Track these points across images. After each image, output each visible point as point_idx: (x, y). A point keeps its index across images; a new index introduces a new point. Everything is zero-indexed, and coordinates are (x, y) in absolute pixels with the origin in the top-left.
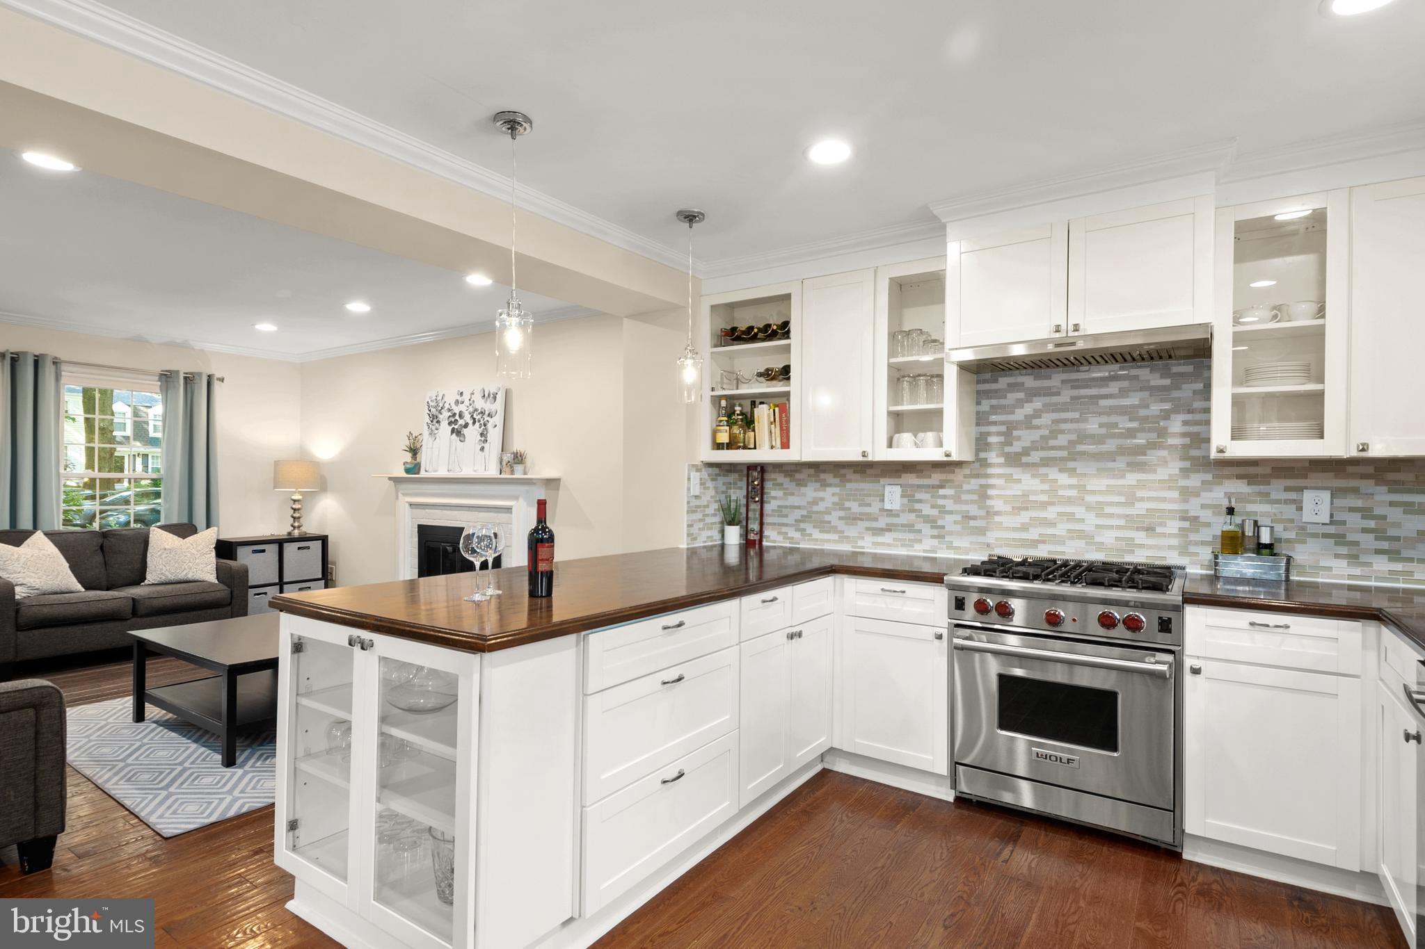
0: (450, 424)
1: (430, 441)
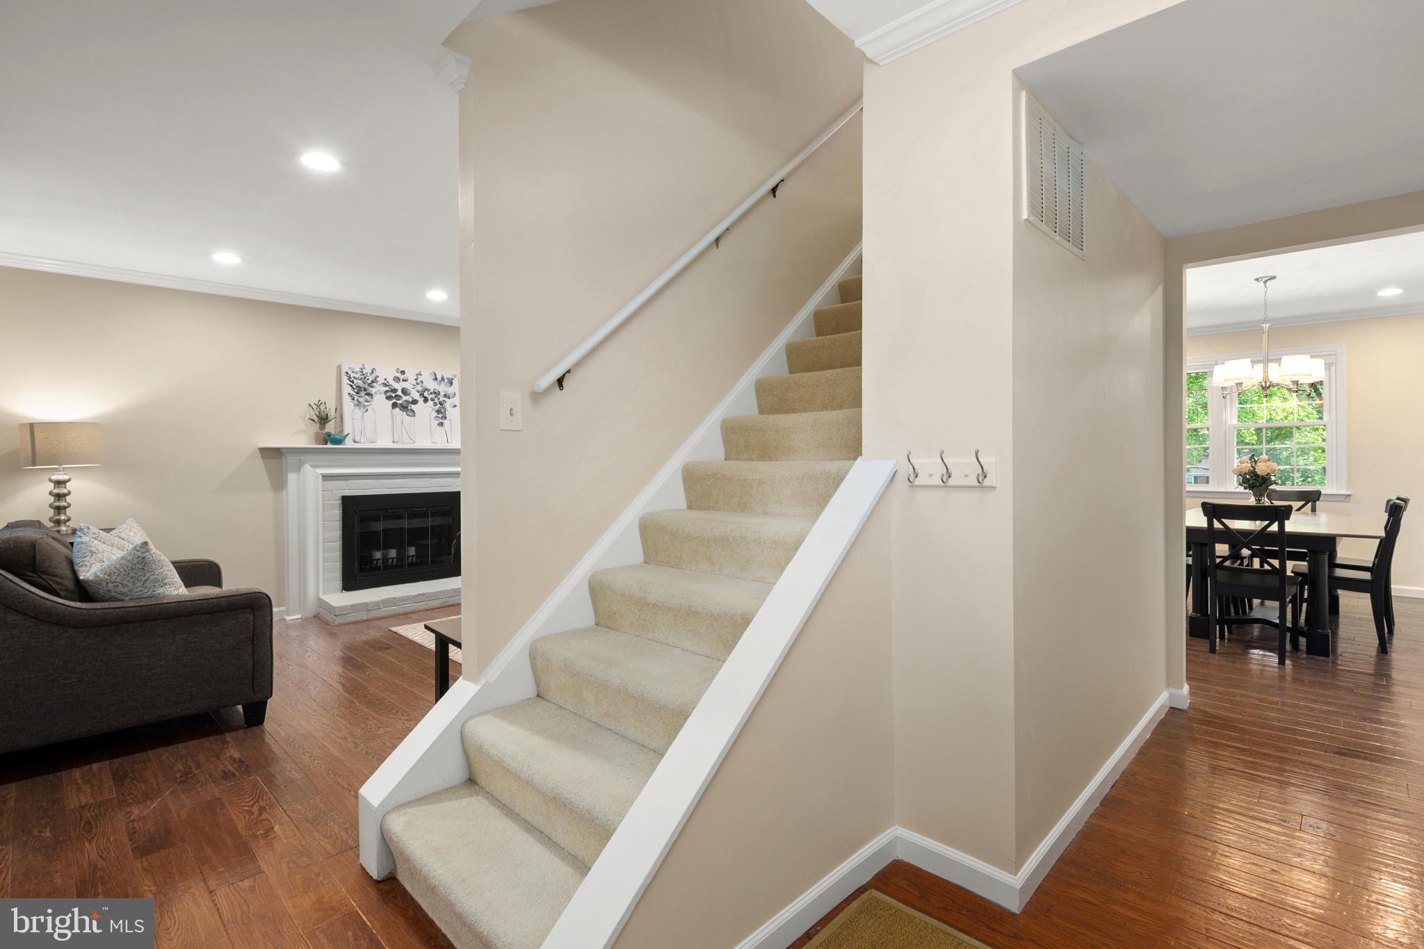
0: (389, 398)
1: (358, 412)
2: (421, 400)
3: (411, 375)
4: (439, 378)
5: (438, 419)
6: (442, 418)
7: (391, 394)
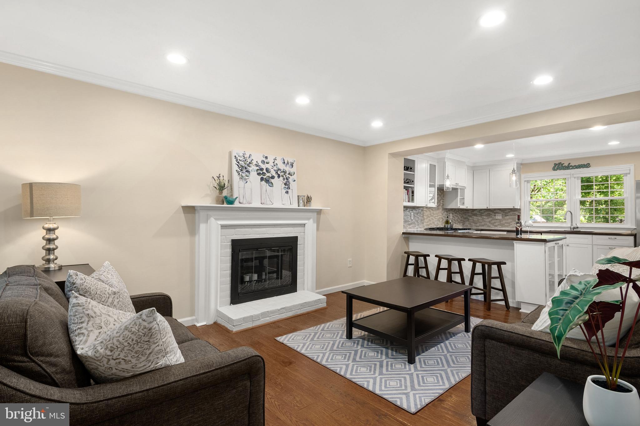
0: (259, 174)
1: (242, 183)
2: (276, 176)
3: (270, 159)
4: (286, 162)
5: (285, 189)
6: (287, 189)
7: (260, 171)
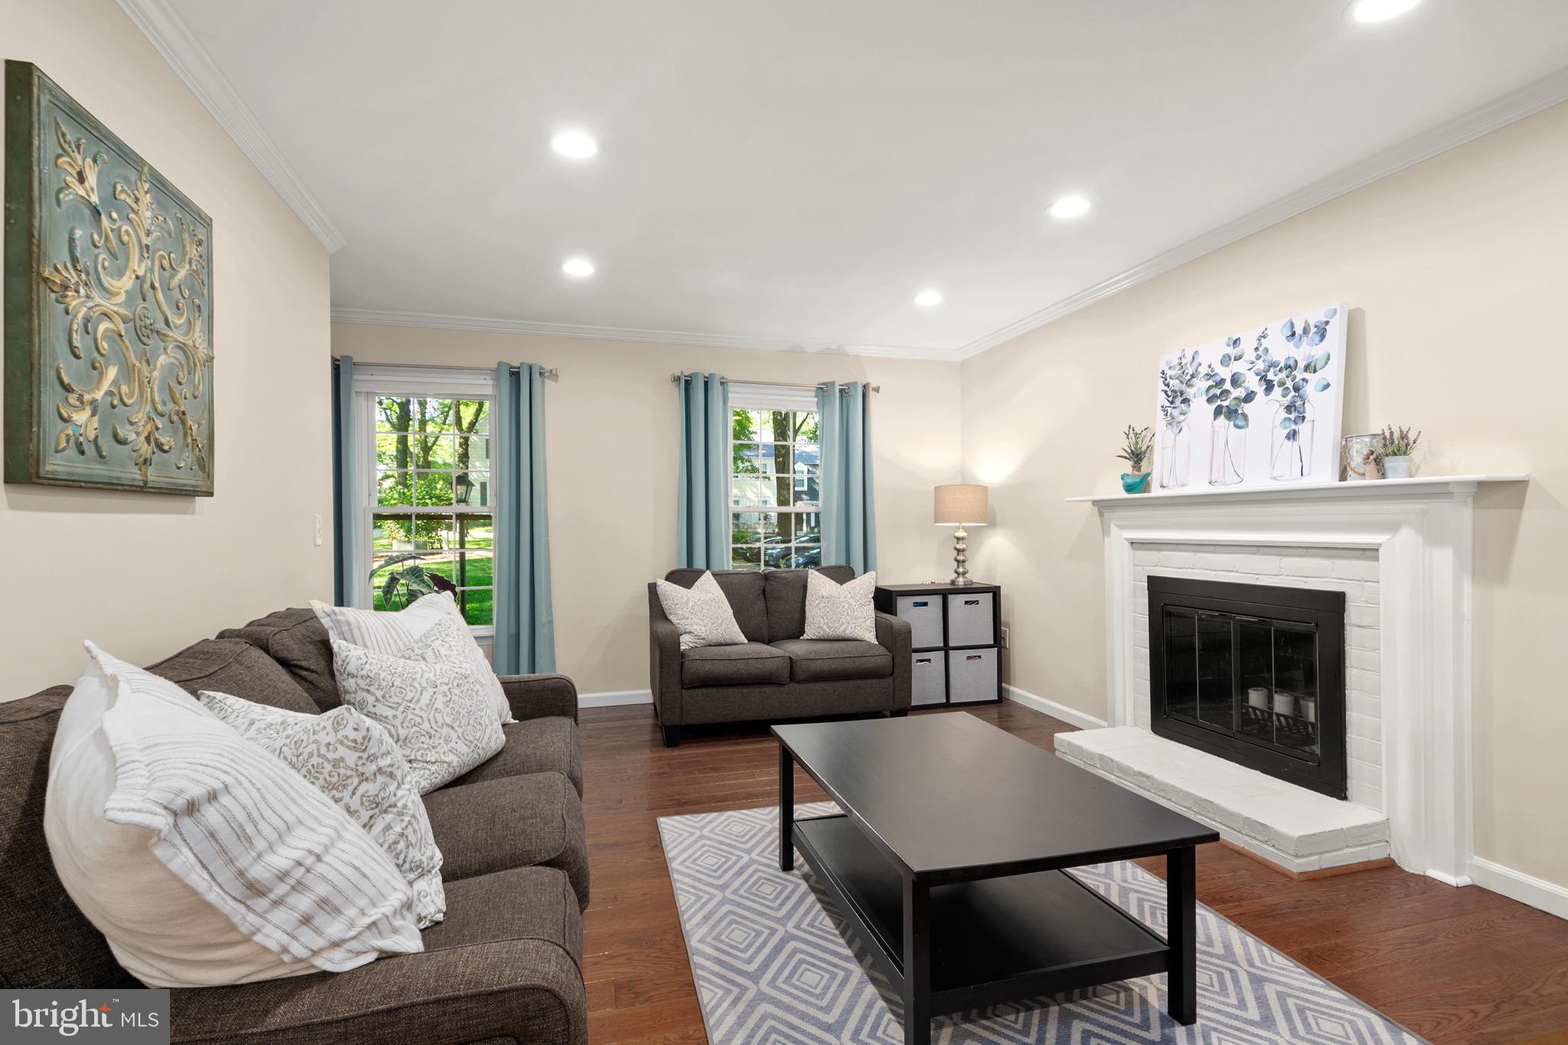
0: (1210, 400)
1: (1170, 434)
2: (1259, 388)
3: (1247, 347)
4: (1299, 330)
5: (1287, 424)
6: (1295, 422)
7: (1217, 392)
